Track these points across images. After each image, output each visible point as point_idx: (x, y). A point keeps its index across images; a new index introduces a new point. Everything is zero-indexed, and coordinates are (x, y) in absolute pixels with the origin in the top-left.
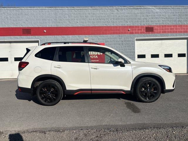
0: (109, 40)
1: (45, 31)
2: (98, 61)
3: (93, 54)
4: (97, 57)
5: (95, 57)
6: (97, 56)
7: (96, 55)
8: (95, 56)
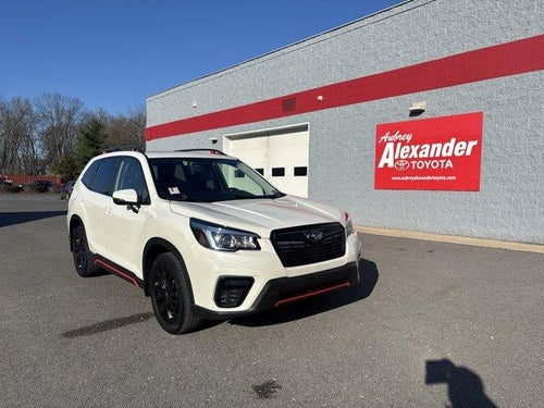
0: (504, 98)
1: (320, 98)
2: (454, 178)
3: (438, 155)
4: (449, 164)
5: (445, 163)
6: (449, 161)
7: (447, 158)
8: (442, 161)
